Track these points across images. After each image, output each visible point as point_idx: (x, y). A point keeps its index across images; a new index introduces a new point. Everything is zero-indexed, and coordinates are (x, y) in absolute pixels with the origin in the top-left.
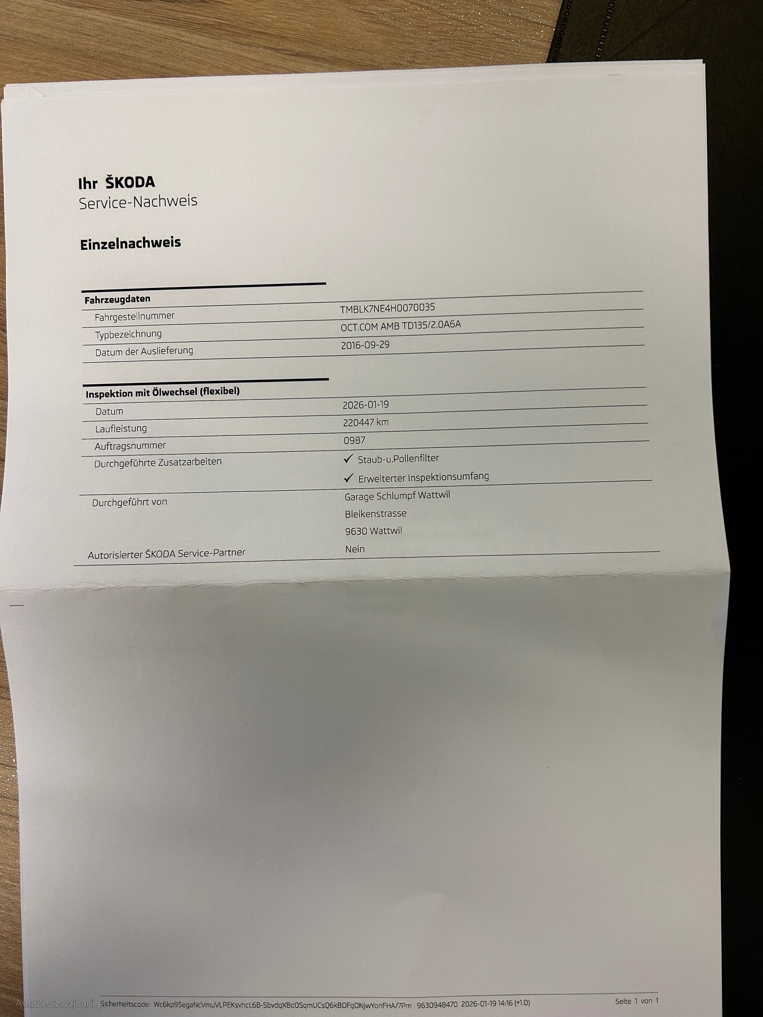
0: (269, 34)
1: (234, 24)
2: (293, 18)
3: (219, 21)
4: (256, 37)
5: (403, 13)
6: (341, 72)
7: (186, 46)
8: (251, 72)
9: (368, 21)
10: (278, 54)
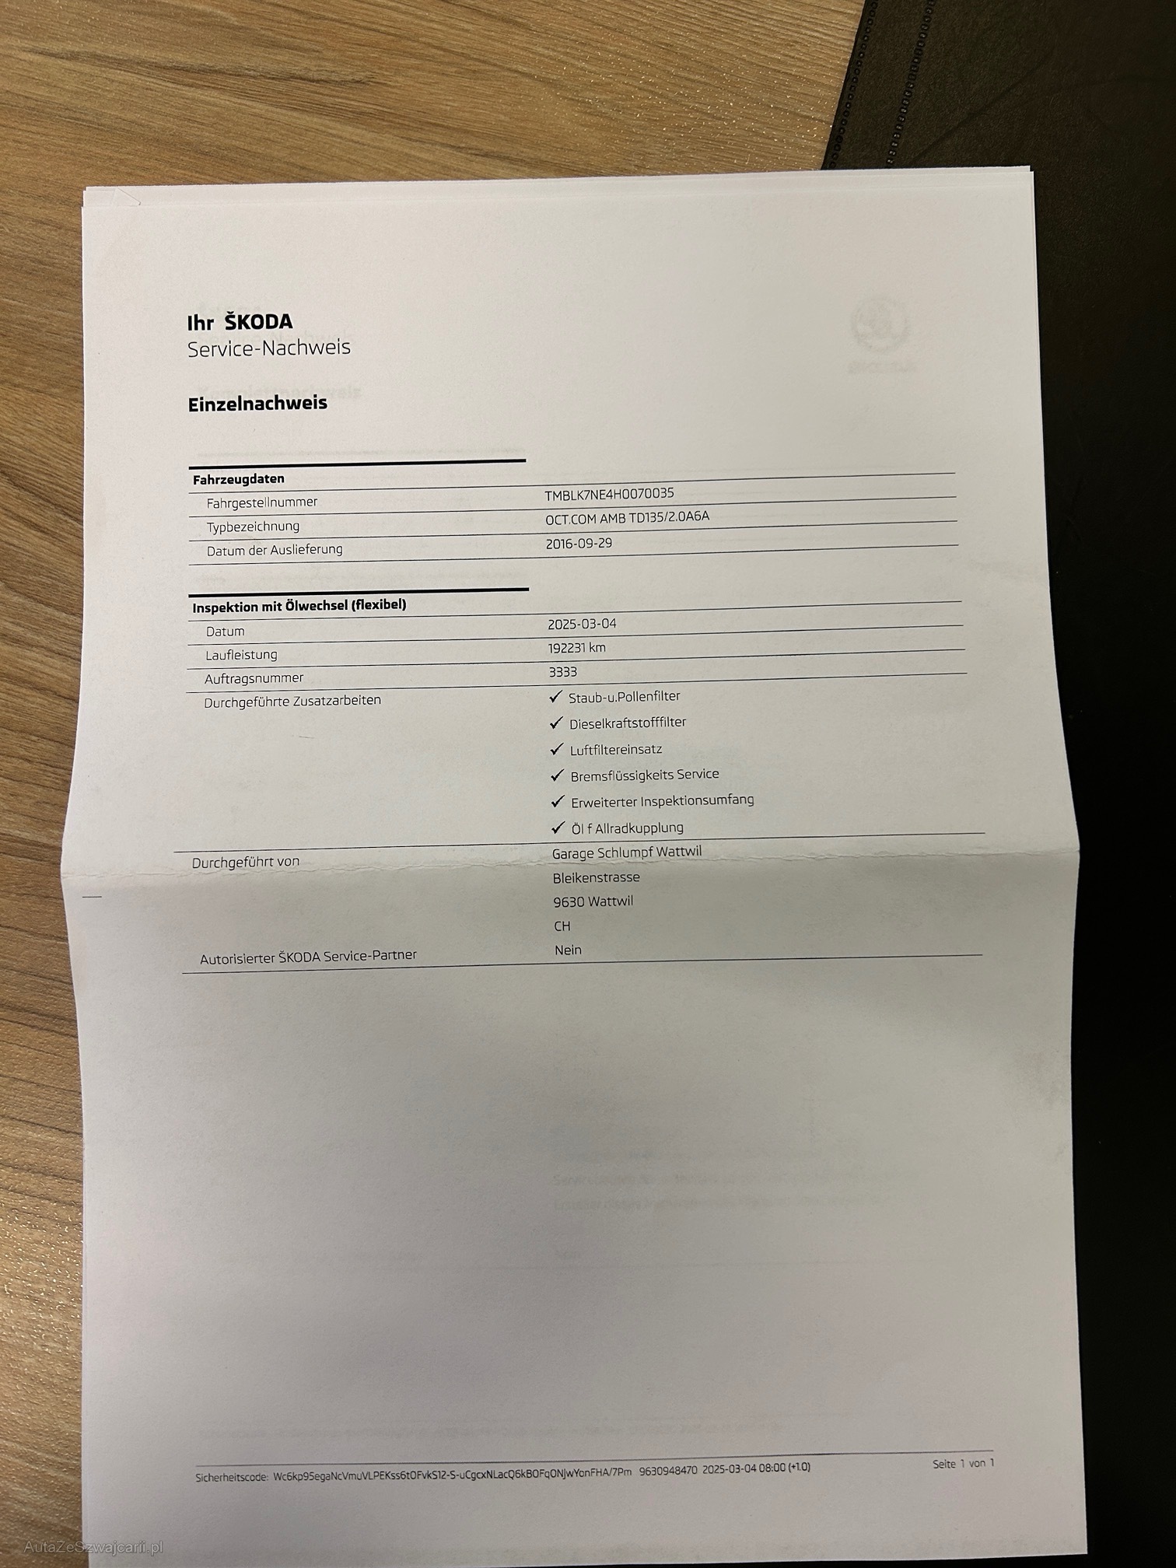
0: (448, 128)
1: (402, 113)
2: (481, 106)
3: (381, 109)
4: (430, 131)
5: (630, 103)
6: (546, 178)
7: (335, 142)
8: (424, 177)
9: (581, 112)
10: (460, 154)
